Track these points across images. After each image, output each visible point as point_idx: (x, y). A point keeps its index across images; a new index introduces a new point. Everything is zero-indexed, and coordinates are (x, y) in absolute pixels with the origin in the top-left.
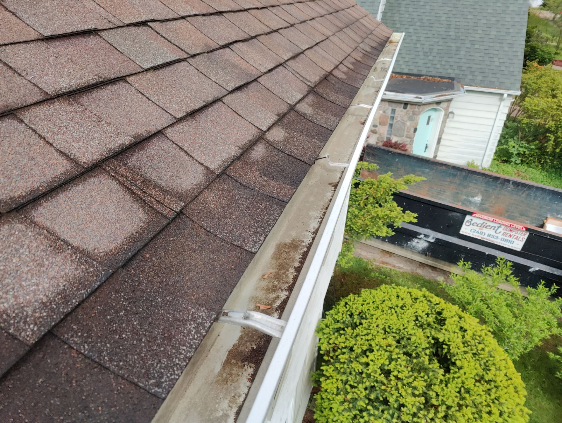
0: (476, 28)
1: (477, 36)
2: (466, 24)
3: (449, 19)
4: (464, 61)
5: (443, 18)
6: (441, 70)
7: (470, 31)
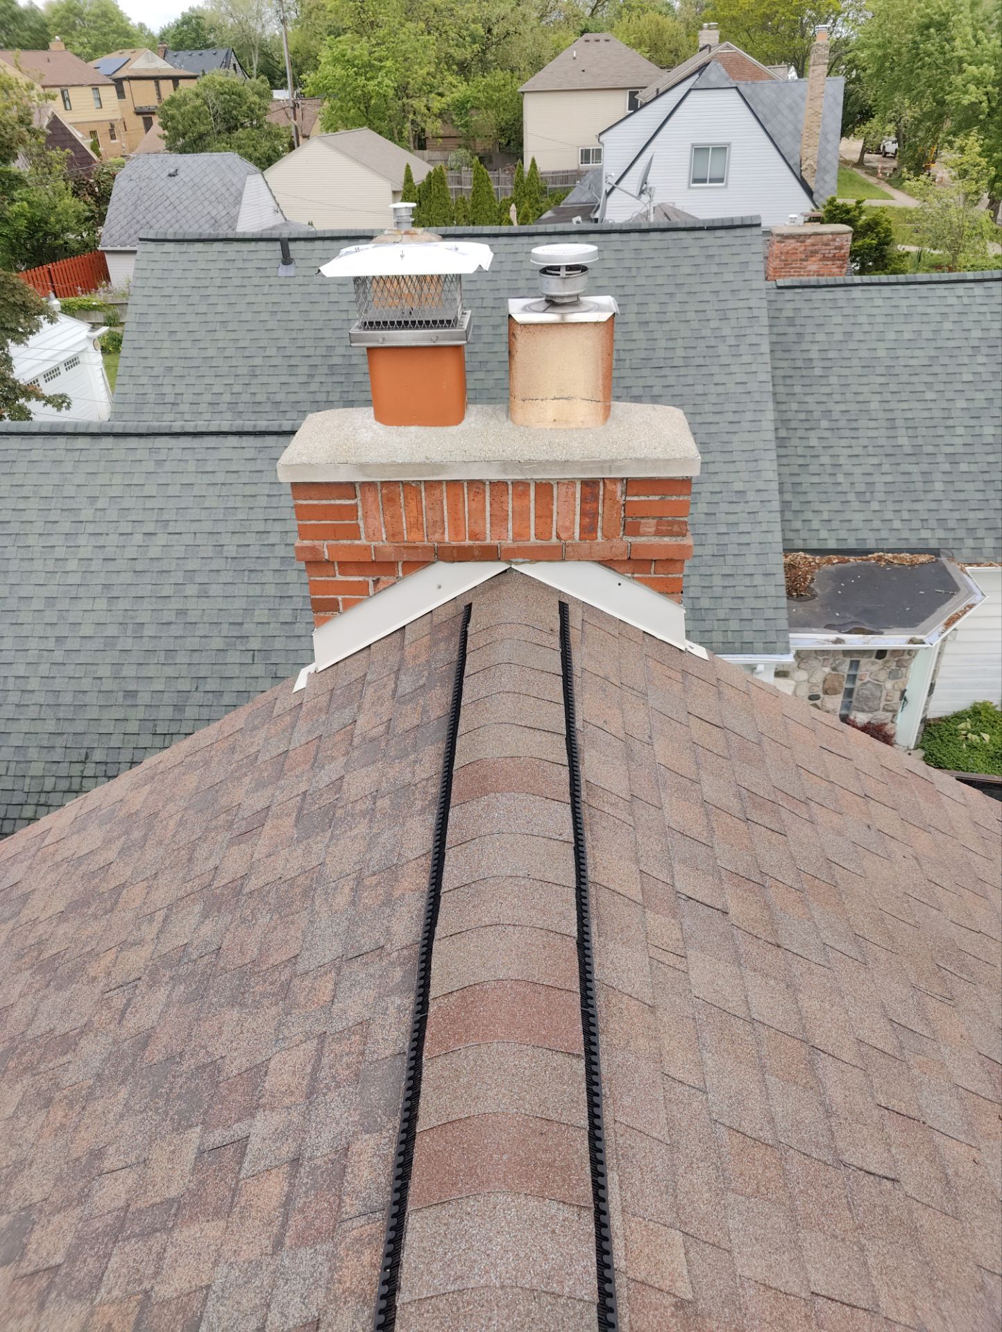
0: (950, 422)
1: (958, 440)
2: (926, 414)
3: (887, 406)
4: (947, 505)
5: (874, 405)
6: (906, 534)
7: (941, 431)
